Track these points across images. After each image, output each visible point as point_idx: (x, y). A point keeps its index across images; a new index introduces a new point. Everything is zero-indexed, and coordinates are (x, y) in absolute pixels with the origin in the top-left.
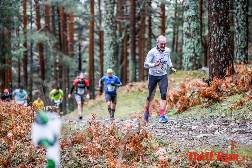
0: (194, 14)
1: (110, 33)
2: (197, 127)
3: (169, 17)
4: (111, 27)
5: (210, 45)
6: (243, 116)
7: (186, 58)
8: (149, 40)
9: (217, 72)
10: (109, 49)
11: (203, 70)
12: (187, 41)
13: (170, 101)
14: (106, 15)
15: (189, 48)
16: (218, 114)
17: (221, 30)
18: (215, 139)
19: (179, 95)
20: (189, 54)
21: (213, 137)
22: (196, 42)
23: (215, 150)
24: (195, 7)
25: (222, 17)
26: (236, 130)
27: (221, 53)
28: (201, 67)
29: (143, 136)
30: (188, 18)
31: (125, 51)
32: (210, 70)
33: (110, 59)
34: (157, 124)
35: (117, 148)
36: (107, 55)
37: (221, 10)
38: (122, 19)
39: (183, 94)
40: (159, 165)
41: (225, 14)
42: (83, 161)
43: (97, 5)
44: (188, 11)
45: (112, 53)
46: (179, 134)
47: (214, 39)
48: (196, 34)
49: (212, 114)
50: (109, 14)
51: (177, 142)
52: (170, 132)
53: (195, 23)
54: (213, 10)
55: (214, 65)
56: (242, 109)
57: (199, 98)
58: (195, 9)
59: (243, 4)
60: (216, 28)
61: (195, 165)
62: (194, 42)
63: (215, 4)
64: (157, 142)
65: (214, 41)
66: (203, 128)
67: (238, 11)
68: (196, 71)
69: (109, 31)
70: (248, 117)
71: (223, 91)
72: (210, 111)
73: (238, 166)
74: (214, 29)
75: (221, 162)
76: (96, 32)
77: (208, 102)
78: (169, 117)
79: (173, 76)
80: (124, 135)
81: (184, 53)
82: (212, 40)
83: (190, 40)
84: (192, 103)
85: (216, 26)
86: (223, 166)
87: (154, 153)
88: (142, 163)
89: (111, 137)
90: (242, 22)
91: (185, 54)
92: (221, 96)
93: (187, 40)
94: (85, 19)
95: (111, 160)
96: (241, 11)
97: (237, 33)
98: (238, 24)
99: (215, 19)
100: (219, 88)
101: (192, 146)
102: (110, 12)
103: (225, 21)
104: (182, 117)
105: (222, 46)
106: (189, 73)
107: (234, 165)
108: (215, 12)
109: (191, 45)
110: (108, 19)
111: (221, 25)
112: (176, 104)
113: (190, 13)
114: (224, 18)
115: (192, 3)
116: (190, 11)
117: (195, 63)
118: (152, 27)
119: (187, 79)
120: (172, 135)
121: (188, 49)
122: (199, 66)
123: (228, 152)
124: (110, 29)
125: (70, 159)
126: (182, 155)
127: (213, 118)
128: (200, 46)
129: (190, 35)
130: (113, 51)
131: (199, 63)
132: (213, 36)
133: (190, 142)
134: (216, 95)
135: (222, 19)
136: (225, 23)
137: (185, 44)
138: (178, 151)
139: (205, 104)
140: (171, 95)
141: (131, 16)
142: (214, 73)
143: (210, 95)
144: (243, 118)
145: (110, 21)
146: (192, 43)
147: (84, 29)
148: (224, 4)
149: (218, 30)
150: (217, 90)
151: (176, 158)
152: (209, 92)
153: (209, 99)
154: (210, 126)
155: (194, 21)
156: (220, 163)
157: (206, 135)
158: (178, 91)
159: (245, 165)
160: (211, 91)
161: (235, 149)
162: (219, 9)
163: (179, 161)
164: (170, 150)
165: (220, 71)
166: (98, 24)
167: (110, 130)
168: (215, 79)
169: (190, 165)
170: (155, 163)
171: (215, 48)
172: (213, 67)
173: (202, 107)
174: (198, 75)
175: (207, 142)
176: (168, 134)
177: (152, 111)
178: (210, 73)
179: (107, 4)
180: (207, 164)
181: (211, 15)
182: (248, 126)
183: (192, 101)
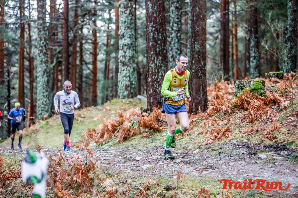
0: (129, 43)
1: (43, 60)
2: (142, 157)
3: (100, 43)
4: (45, 54)
5: (149, 75)
6: (185, 147)
7: (121, 87)
8: (80, 67)
9: (155, 102)
10: (42, 77)
11: (139, 99)
12: (122, 70)
13: (108, 130)
14: (39, 42)
15: (125, 76)
16: (160, 145)
17: (159, 60)
18: (160, 170)
19: (117, 125)
20: (125, 82)
21: (158, 168)
22: (132, 70)
23: (162, 180)
24: (130, 35)
25: (160, 47)
26: (180, 161)
27: (159, 83)
28: (136, 96)
29: (90, 167)
30: (124, 47)
31: (56, 78)
32: (148, 100)
33: (44, 87)
34: (101, 155)
35: (64, 180)
36: (41, 83)
37: (159, 40)
38: (54, 46)
39: (121, 123)
40: (107, 196)
41: (163, 45)
42: (30, 193)
43: (27, 30)
44: (123, 39)
45: (46, 81)
46: (125, 165)
47: (152, 69)
48: (131, 62)
49: (153, 144)
50: (43, 41)
51: (123, 173)
52: (115, 163)
53: (130, 51)
54: (151, 40)
55: (152, 94)
56: (184, 140)
57: (139, 128)
58: (130, 38)
59: (177, 32)
60: (154, 58)
61: (143, 195)
62: (129, 71)
63: (153, 34)
64: (105, 173)
65: (152, 70)
66: (147, 158)
67: (172, 40)
68: (131, 100)
69: (42, 59)
70: (190, 147)
71: (163, 121)
72: (151, 141)
73: (184, 195)
74: (152, 59)
75: (168, 192)
76: (26, 59)
77: (148, 132)
78: (110, 147)
79: (109, 104)
80: (72, 166)
81: (119, 81)
82: (150, 70)
83: (125, 68)
84: (132, 133)
85: (154, 55)
86: (170, 196)
87: (102, 184)
88: (90, 194)
89: (58, 169)
90: (176, 51)
91: (120, 83)
92: (161, 126)
93: (123, 68)
94: (14, 45)
95: (60, 191)
96: (175, 40)
97: (172, 62)
98: (173, 53)
99: (153, 49)
100: (159, 118)
101: (138, 177)
102: (43, 39)
103: (163, 51)
104: (124, 147)
105: (160, 76)
106: (125, 101)
107: (180, 195)
108: (154, 42)
109: (127, 73)
110: (42, 47)
111: (159, 56)
112: (114, 133)
113: (126, 41)
114: (161, 48)
115: (127, 31)
116: (125, 40)
117: (131, 91)
118: (83, 54)
119: (122, 107)
120: (117, 166)
121: (123, 77)
122: (134, 94)
123: (174, 182)
124: (43, 57)
125: (17, 191)
126: (129, 186)
127: (155, 148)
128: (136, 75)
129: (126, 63)
130: (46, 79)
131: (134, 91)
132: (151, 65)
133: (136, 172)
134: (157, 125)
135: (160, 49)
136: (163, 54)
137: (121, 72)
138: (125, 182)
139: (145, 134)
140: (109, 124)
141: (64, 43)
142: (152, 103)
143: (151, 125)
144: (185, 148)
145: (44, 48)
146: (128, 71)
147: (13, 55)
148: (162, 34)
149: (156, 60)
150: (158, 120)
151: (123, 188)
152: (150, 123)
153: (149, 129)
154: (153, 157)
155: (130, 50)
156: (166, 193)
157: (151, 165)
158: (116, 121)
159: (191, 194)
160: (151, 121)
161: (181, 179)
162: (157, 39)
163: (126, 191)
164: (117, 181)
165: (158, 101)
166: (28, 50)
167: (57, 162)
168: (156, 110)
169: (138, 196)
170: (103, 194)
171: (153, 77)
172: (151, 97)
173: (142, 137)
174: (134, 103)
175: (153, 173)
176: (113, 165)
177: (90, 140)
178: (148, 103)
179: (40, 31)
180: (154, 194)
181: (149, 45)
182: (190, 156)
183: (133, 131)
